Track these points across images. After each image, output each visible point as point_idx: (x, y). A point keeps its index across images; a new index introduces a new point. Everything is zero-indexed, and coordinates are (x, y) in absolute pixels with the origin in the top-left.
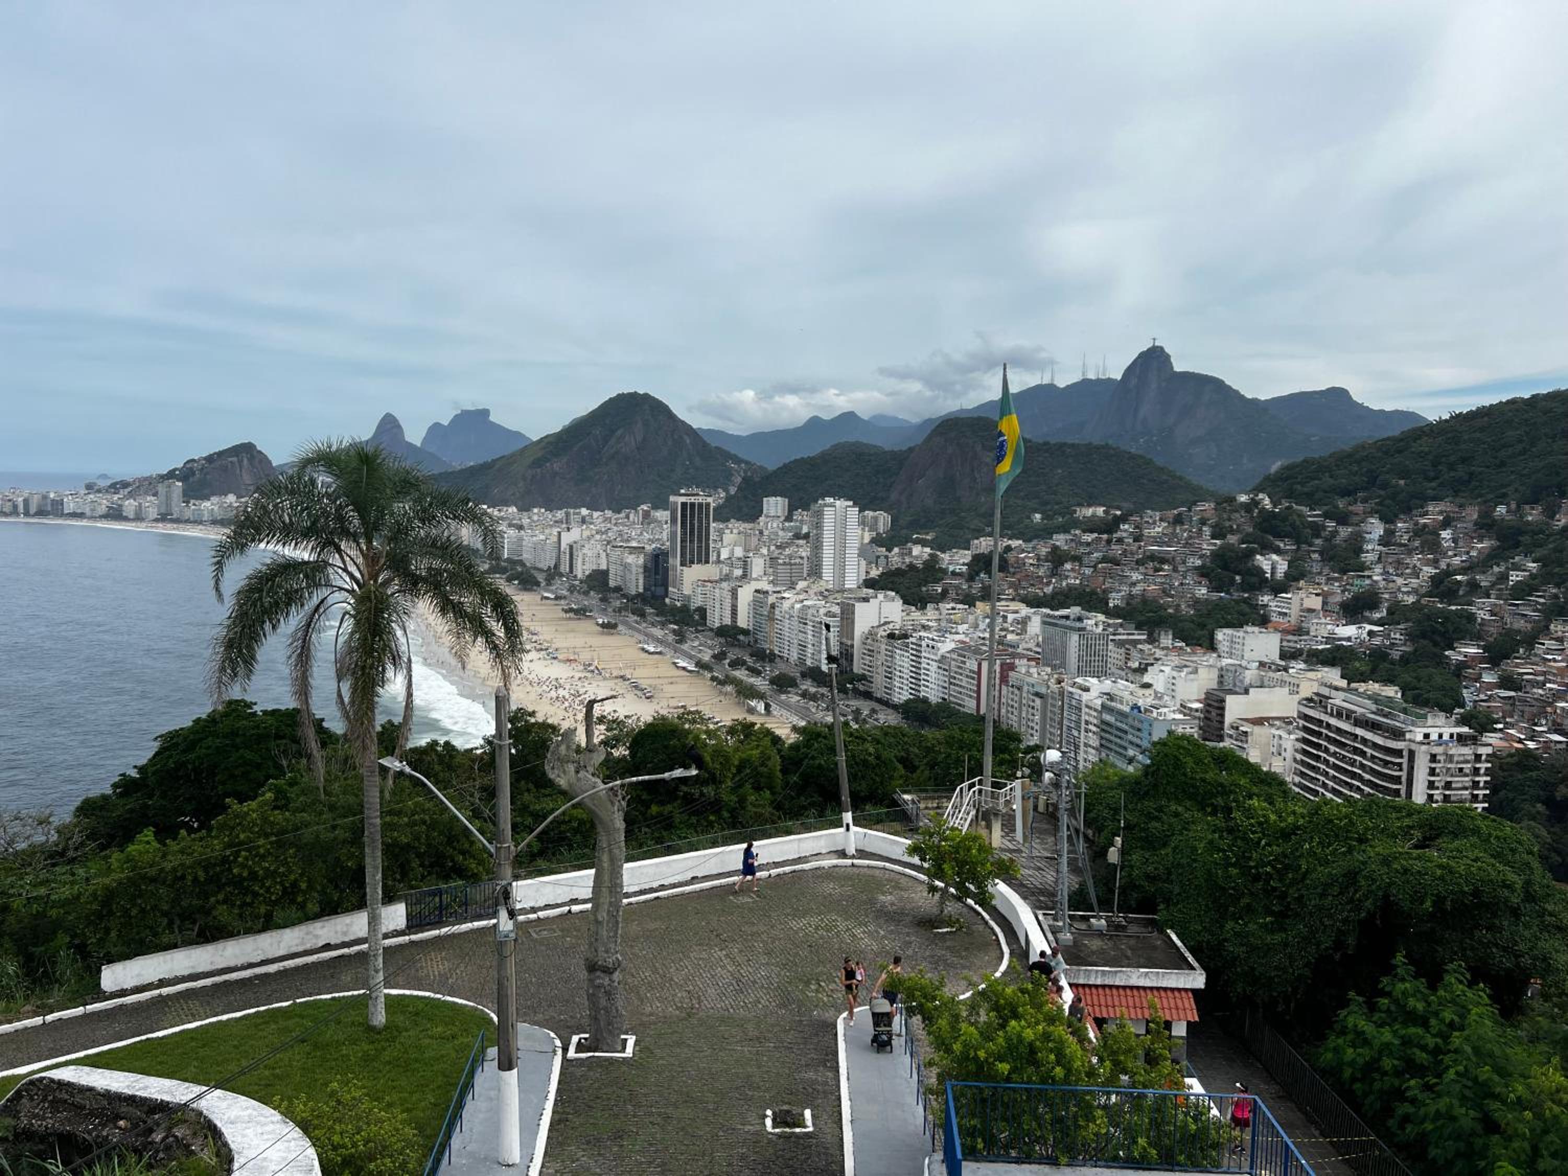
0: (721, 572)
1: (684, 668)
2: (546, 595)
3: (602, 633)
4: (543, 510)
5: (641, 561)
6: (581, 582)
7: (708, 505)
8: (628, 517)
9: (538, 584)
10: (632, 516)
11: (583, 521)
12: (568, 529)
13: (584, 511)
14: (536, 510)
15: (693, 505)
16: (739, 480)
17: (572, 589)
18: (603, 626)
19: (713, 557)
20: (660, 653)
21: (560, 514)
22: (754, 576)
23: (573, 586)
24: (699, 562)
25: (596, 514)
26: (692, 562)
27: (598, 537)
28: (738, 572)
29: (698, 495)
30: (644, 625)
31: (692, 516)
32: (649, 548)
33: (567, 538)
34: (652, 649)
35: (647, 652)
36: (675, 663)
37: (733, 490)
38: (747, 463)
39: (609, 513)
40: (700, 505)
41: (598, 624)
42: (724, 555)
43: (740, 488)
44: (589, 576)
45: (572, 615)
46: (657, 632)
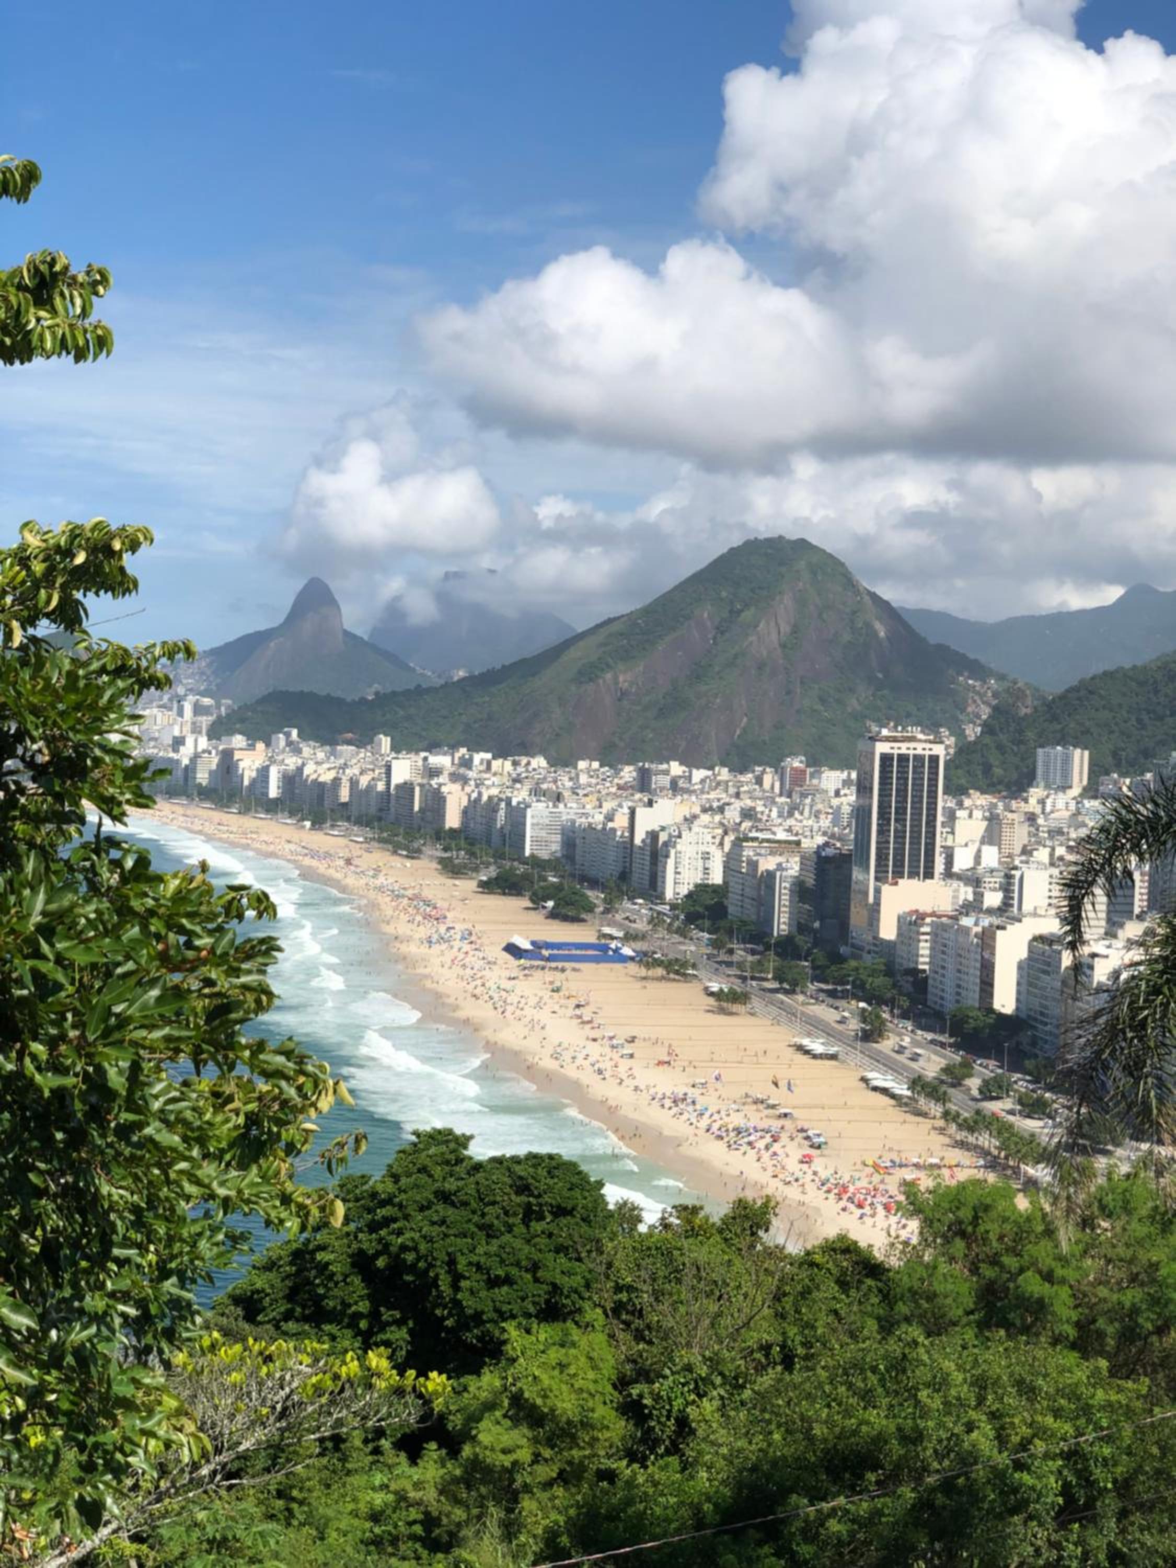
0: (955, 897)
1: (885, 1091)
2: (607, 930)
3: (722, 1011)
4: (596, 765)
5: (793, 867)
6: (674, 907)
7: (934, 759)
8: (759, 781)
9: (590, 909)
10: (768, 779)
11: (675, 787)
12: (650, 804)
13: (676, 768)
14: (582, 765)
15: (903, 759)
16: (985, 712)
17: (656, 920)
18: (718, 996)
19: (939, 865)
20: (833, 1057)
21: (628, 773)
22: (1027, 907)
24: (913, 874)
25: (699, 774)
26: (899, 874)
27: (705, 818)
28: (993, 899)
29: (912, 739)
30: (801, 998)
31: (903, 778)
32: (810, 844)
33: (647, 820)
34: (818, 1047)
35: (807, 1052)
36: (864, 1080)
37: (972, 732)
38: (1001, 678)
39: (724, 774)
40: (919, 759)
41: (712, 994)
42: (963, 861)
43: (988, 729)
44: (690, 896)
45: (660, 971)
46: (825, 1012)
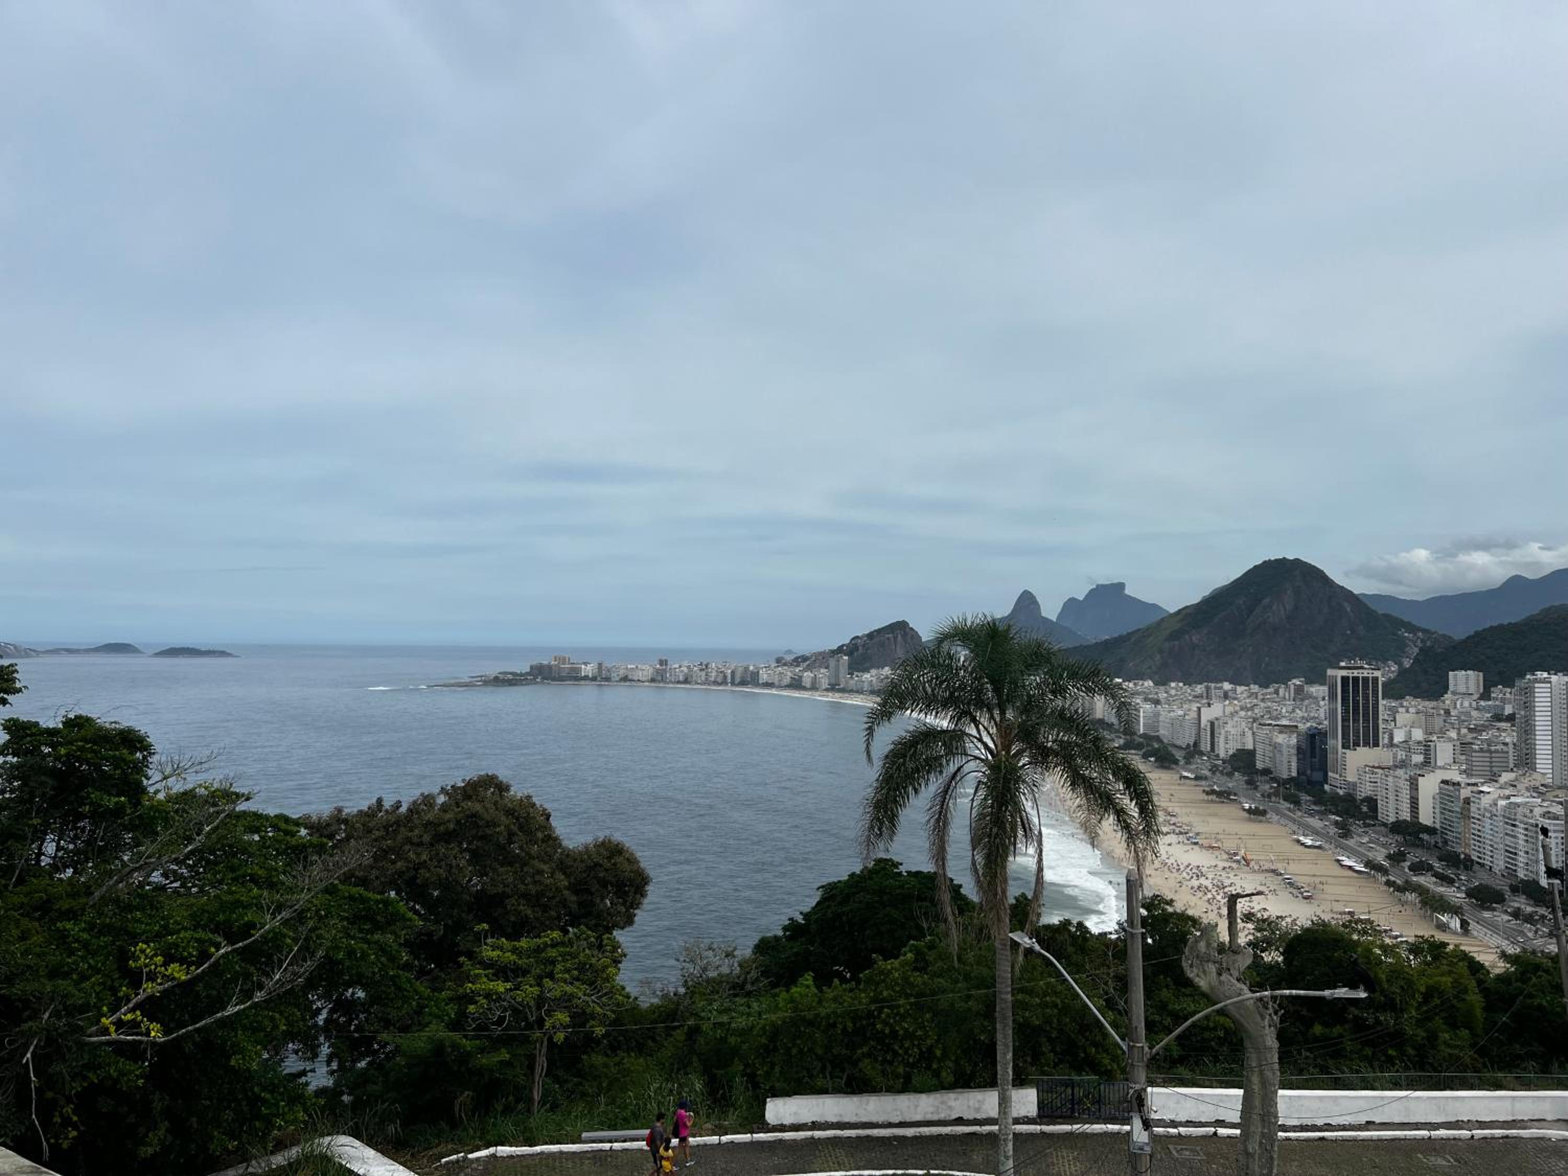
0: (1395, 757)
1: (1350, 868)
2: (1186, 774)
3: (1250, 820)
4: (1181, 684)
5: (1294, 740)
6: (1224, 762)
7: (1376, 680)
8: (1277, 692)
9: (1176, 762)
10: (1281, 691)
11: (1226, 696)
12: (1209, 705)
13: (1227, 686)
14: (1173, 684)
15: (1356, 679)
16: (1416, 650)
17: (1214, 769)
18: (1250, 811)
19: (1384, 739)
20: (1319, 847)
21: (1200, 689)
22: (1439, 764)
23: (1216, 766)
24: (1366, 744)
25: (1240, 689)
26: (1357, 744)
27: (1243, 713)
28: (1418, 759)
29: (1362, 668)
30: (1300, 814)
31: (1356, 692)
32: (1302, 727)
33: (1207, 715)
34: (1309, 842)
35: (1303, 844)
36: (1338, 861)
37: (1407, 663)
38: (1424, 631)
39: (1255, 688)
40: (1366, 680)
41: (1245, 810)
42: (1399, 737)
43: (1416, 660)
44: (1234, 755)
45: (1214, 797)
46: (1315, 822)
